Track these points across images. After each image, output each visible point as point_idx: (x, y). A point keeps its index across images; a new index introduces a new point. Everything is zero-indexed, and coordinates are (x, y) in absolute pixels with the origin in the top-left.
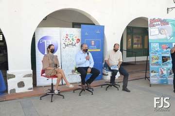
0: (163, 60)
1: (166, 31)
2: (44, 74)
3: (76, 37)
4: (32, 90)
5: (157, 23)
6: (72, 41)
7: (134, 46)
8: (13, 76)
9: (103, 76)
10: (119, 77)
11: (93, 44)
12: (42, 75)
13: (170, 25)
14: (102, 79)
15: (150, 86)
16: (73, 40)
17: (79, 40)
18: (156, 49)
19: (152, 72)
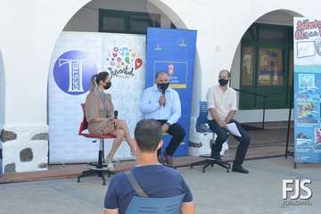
2: (86, 132)
3: (134, 55)
4: (45, 169)
5: (313, 30)
6: (126, 64)
7: (260, 77)
8: (12, 136)
9: (190, 148)
10: (226, 151)
11: (171, 71)
12: (80, 134)
14: (186, 154)
15: (295, 167)
16: (127, 60)
17: (139, 61)
18: (309, 88)
19: (299, 137)
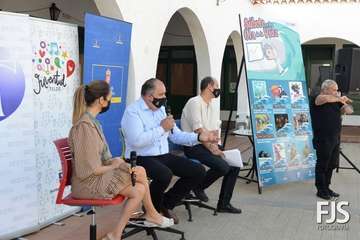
0: (277, 123)
1: (274, 51)
5: (259, 30)
6: (56, 68)
13: (280, 39)
16: (57, 63)
17: (71, 63)
18: (263, 98)
19: (260, 155)
